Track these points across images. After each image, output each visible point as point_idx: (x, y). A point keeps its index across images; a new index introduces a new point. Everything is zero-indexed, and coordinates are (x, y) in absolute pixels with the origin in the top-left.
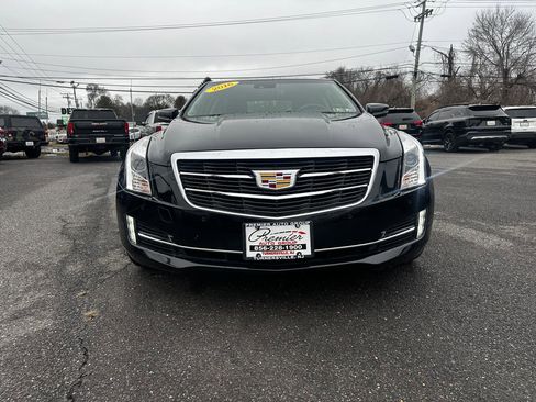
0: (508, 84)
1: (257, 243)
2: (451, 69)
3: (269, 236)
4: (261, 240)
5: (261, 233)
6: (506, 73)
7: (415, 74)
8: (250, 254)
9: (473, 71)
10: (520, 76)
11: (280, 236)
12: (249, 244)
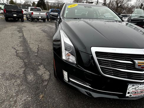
0: (118, 7)
1: (131, 91)
2: (105, 2)
3: (137, 89)
4: (133, 90)
5: (134, 87)
6: (118, 4)
7: (97, 2)
8: (127, 95)
9: (110, 2)
10: (121, 6)
11: (141, 88)
12: (128, 91)
